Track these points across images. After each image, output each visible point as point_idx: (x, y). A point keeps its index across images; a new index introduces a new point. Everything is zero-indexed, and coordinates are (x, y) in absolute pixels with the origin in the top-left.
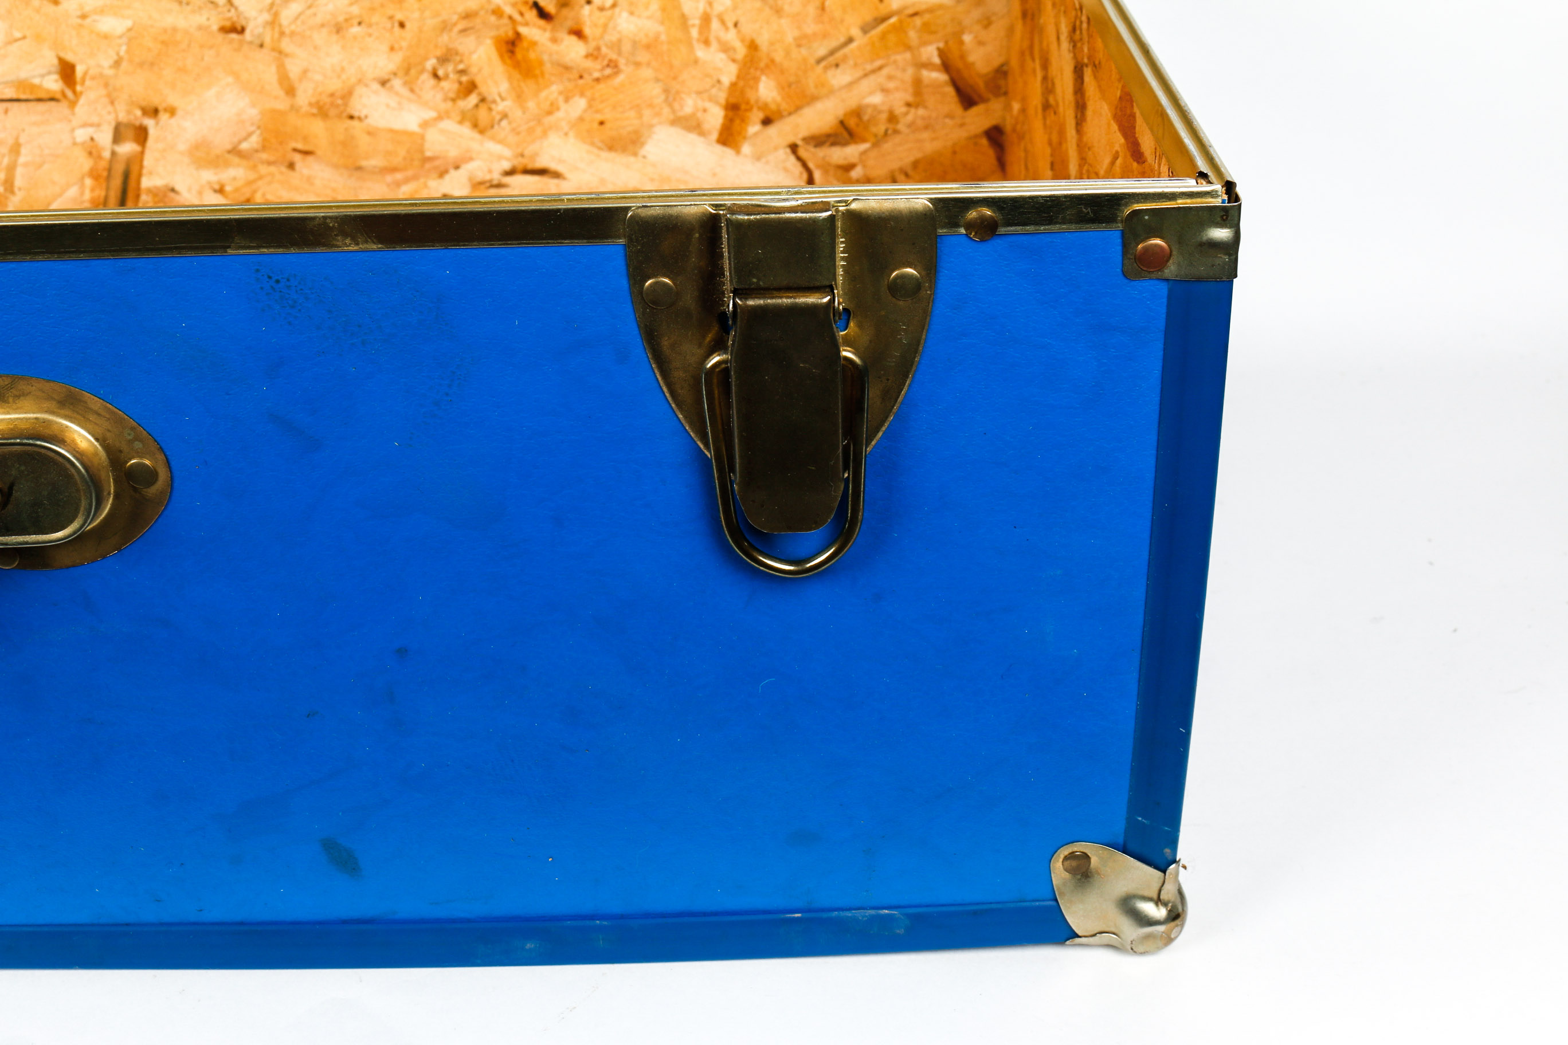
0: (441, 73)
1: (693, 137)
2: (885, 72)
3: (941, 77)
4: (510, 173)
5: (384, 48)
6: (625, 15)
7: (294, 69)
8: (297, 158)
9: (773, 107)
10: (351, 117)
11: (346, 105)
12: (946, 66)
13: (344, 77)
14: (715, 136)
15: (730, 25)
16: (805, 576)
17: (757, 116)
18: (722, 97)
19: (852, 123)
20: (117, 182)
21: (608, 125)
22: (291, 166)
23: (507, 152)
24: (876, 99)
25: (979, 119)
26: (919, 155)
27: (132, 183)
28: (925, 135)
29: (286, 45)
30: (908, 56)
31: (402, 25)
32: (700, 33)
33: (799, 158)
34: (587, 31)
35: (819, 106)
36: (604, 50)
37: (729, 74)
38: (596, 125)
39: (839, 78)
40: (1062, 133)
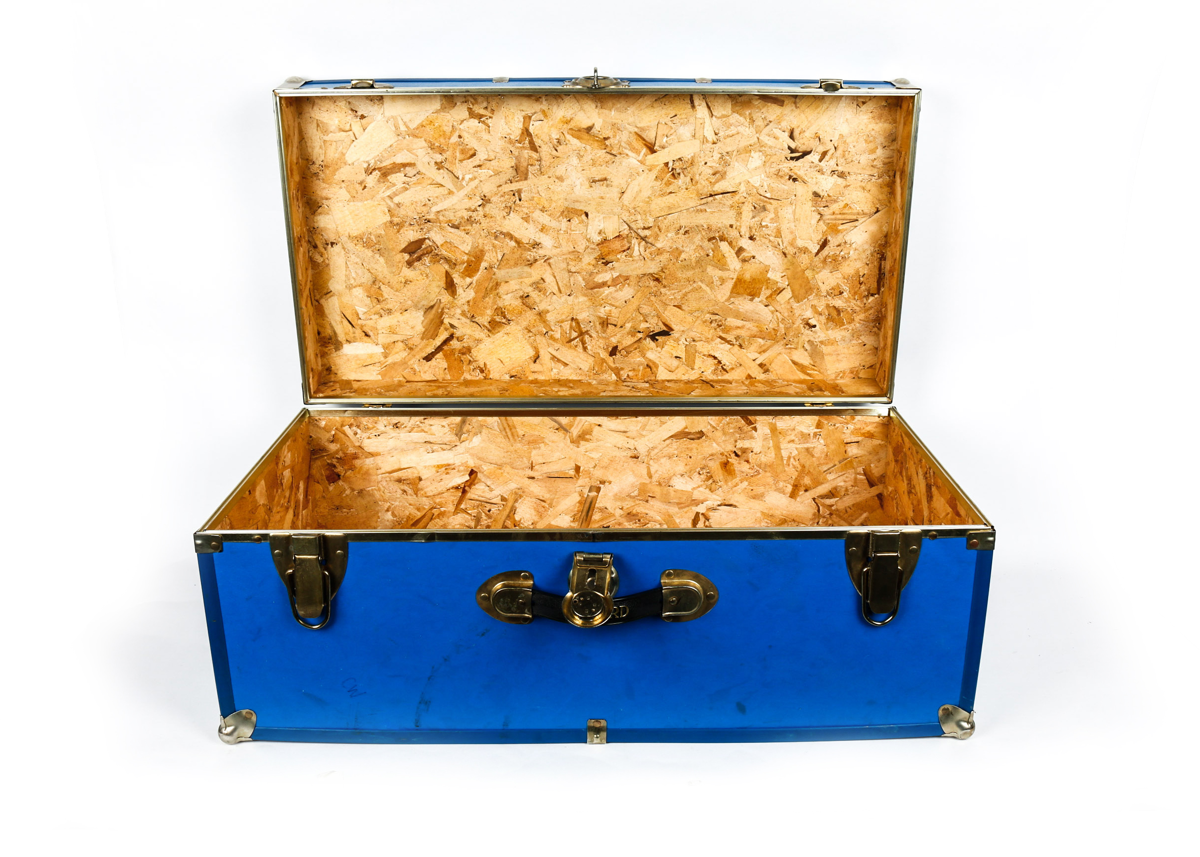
0: (701, 473)
1: (781, 495)
2: (845, 475)
3: (864, 477)
4: (719, 505)
5: (684, 464)
6: (763, 456)
7: (653, 470)
8: (650, 498)
9: (809, 486)
10: (669, 486)
11: (668, 482)
12: (865, 474)
13: (669, 473)
14: (789, 495)
15: (797, 460)
16: (884, 624)
17: (803, 489)
18: (792, 482)
19: (834, 491)
20: (587, 505)
21: (754, 491)
22: (647, 501)
23: (720, 499)
24: (842, 484)
25: (875, 491)
26: (855, 502)
27: (593, 505)
28: (857, 496)
29: (651, 462)
30: (853, 470)
31: (690, 457)
32: (787, 462)
33: (815, 503)
34: (750, 461)
35: (823, 486)
36: (755, 467)
37: (795, 475)
38: (750, 490)
39: (830, 477)
40: (919, 502)
